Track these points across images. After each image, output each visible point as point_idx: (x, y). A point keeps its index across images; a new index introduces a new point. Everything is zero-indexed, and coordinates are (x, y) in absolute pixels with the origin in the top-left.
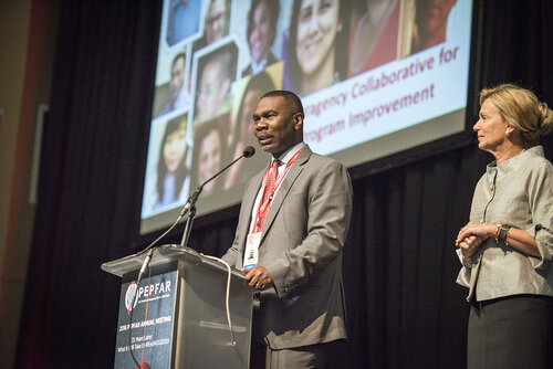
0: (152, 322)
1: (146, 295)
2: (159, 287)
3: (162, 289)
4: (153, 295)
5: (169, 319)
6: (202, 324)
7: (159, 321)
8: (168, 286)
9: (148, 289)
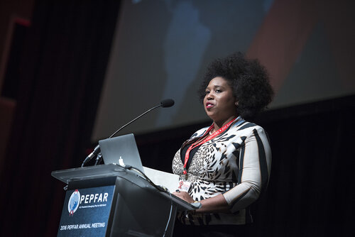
0: (88, 226)
1: (86, 202)
2: (98, 197)
3: (100, 199)
4: (92, 203)
5: (102, 225)
6: (130, 232)
7: (94, 225)
8: (105, 197)
9: (89, 197)
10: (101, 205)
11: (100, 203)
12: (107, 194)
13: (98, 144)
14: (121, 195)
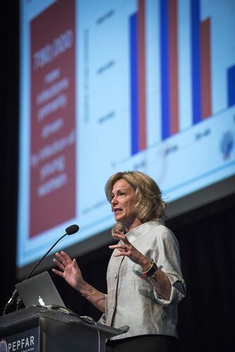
1: (14, 350)
2: (24, 342)
4: (20, 349)
8: (31, 341)
9: (16, 344)
10: (29, 350)
11: (28, 347)
12: (33, 337)
13: (15, 288)
14: (47, 334)
